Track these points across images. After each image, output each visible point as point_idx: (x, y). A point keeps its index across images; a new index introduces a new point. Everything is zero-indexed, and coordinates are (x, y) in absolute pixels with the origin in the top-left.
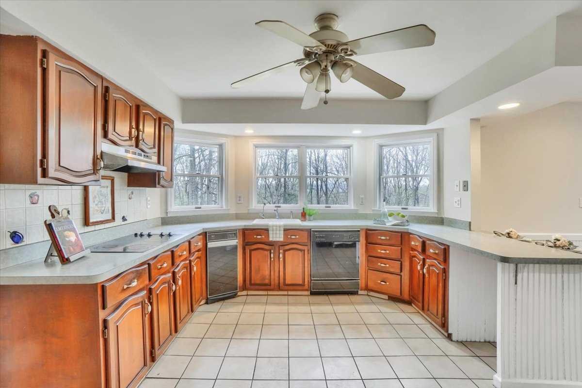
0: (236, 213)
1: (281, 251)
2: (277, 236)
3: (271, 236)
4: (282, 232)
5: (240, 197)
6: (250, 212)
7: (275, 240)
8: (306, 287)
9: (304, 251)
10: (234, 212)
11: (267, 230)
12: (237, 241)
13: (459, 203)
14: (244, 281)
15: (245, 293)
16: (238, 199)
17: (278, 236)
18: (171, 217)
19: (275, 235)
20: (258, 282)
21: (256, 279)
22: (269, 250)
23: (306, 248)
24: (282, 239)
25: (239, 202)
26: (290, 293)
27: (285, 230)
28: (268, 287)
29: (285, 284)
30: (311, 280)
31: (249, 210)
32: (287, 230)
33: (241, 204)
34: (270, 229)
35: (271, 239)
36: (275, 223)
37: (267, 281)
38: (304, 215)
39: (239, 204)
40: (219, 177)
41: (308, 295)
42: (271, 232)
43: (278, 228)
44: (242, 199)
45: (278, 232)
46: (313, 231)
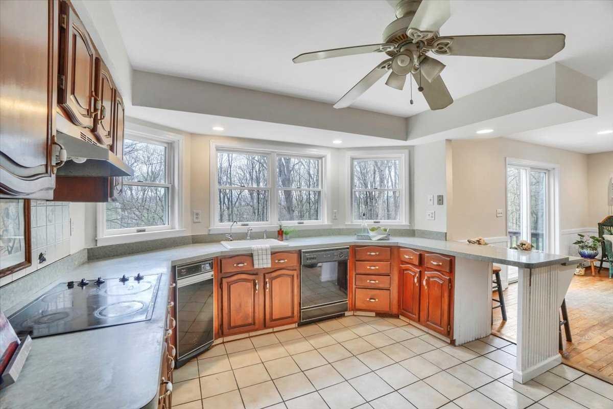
0: (192, 236)
1: (267, 280)
2: (263, 263)
3: (256, 262)
4: (269, 257)
5: (197, 214)
6: (211, 233)
7: (261, 266)
8: (296, 318)
9: (293, 276)
10: (191, 235)
11: (251, 255)
12: (212, 273)
13: (433, 215)
14: (221, 325)
15: (220, 340)
16: (195, 216)
17: (265, 261)
18: (100, 248)
19: (261, 261)
20: (239, 323)
21: (237, 319)
22: (252, 280)
23: (295, 273)
24: (269, 266)
25: (196, 220)
26: (276, 329)
27: (273, 254)
28: (252, 327)
29: (272, 320)
30: (300, 309)
31: (210, 230)
32: (275, 254)
33: (200, 222)
34: (255, 254)
35: (256, 266)
36: (259, 246)
37: (250, 320)
38: (281, 234)
39: (194, 223)
40: (168, 188)
41: (296, 328)
42: (255, 258)
43: (264, 252)
44: (200, 217)
45: (264, 257)
46: (304, 252)
